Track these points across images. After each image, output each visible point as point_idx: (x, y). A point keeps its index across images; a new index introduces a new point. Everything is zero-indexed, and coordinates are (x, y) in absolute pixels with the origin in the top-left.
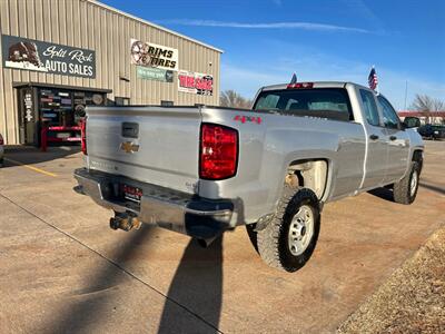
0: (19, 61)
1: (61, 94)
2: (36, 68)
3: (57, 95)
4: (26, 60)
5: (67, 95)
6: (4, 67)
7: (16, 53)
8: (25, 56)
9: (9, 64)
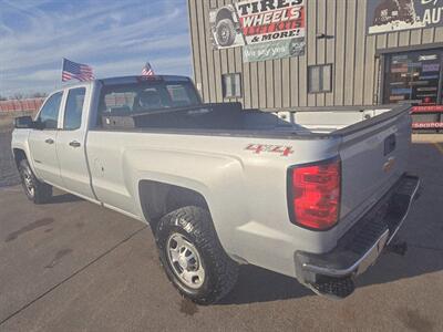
0: (385, 23)
1: (423, 58)
2: (409, 26)
3: (416, 60)
4: (395, 18)
5: (433, 57)
6: (367, 34)
7: (384, 13)
8: (395, 13)
9: (373, 29)
